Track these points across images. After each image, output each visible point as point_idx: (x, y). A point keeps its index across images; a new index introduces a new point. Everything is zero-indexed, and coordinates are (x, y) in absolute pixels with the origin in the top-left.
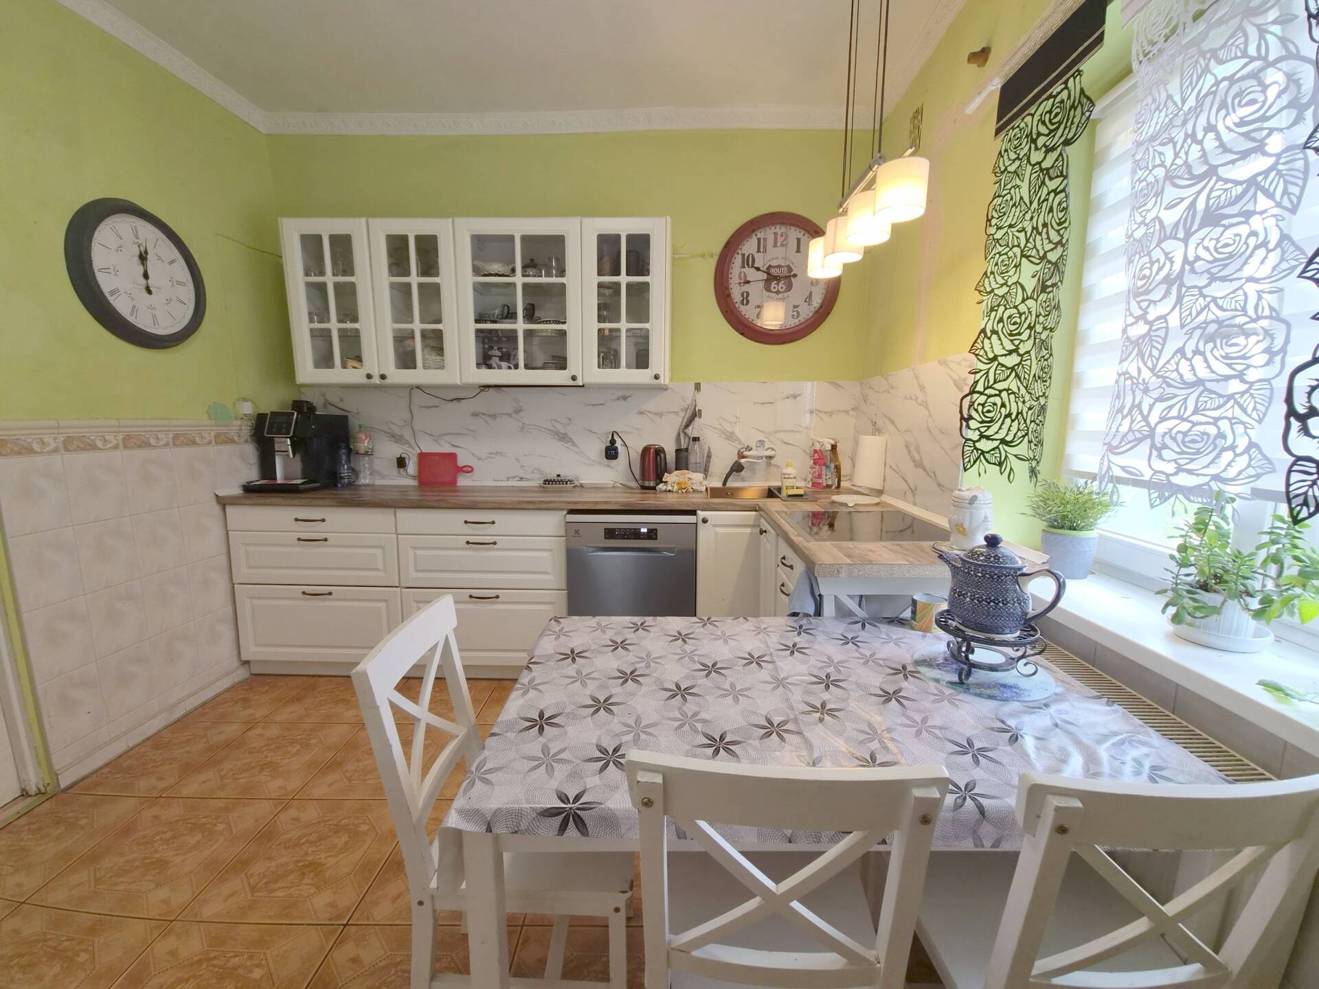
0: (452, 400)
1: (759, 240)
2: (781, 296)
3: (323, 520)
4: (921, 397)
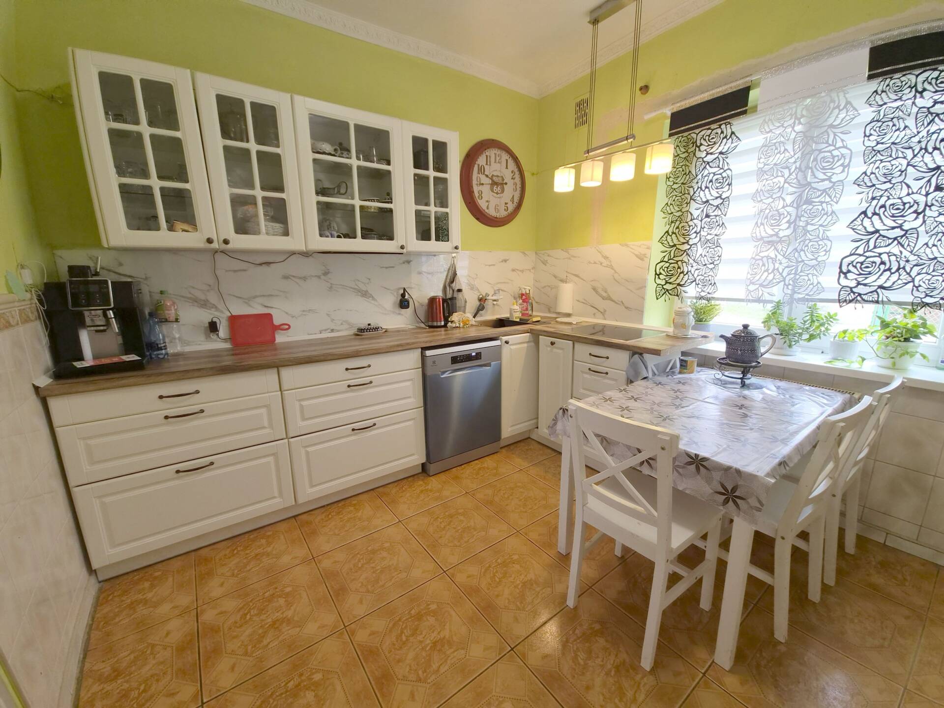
0: (261, 264)
1: (487, 156)
2: (499, 195)
3: (197, 392)
4: (605, 263)
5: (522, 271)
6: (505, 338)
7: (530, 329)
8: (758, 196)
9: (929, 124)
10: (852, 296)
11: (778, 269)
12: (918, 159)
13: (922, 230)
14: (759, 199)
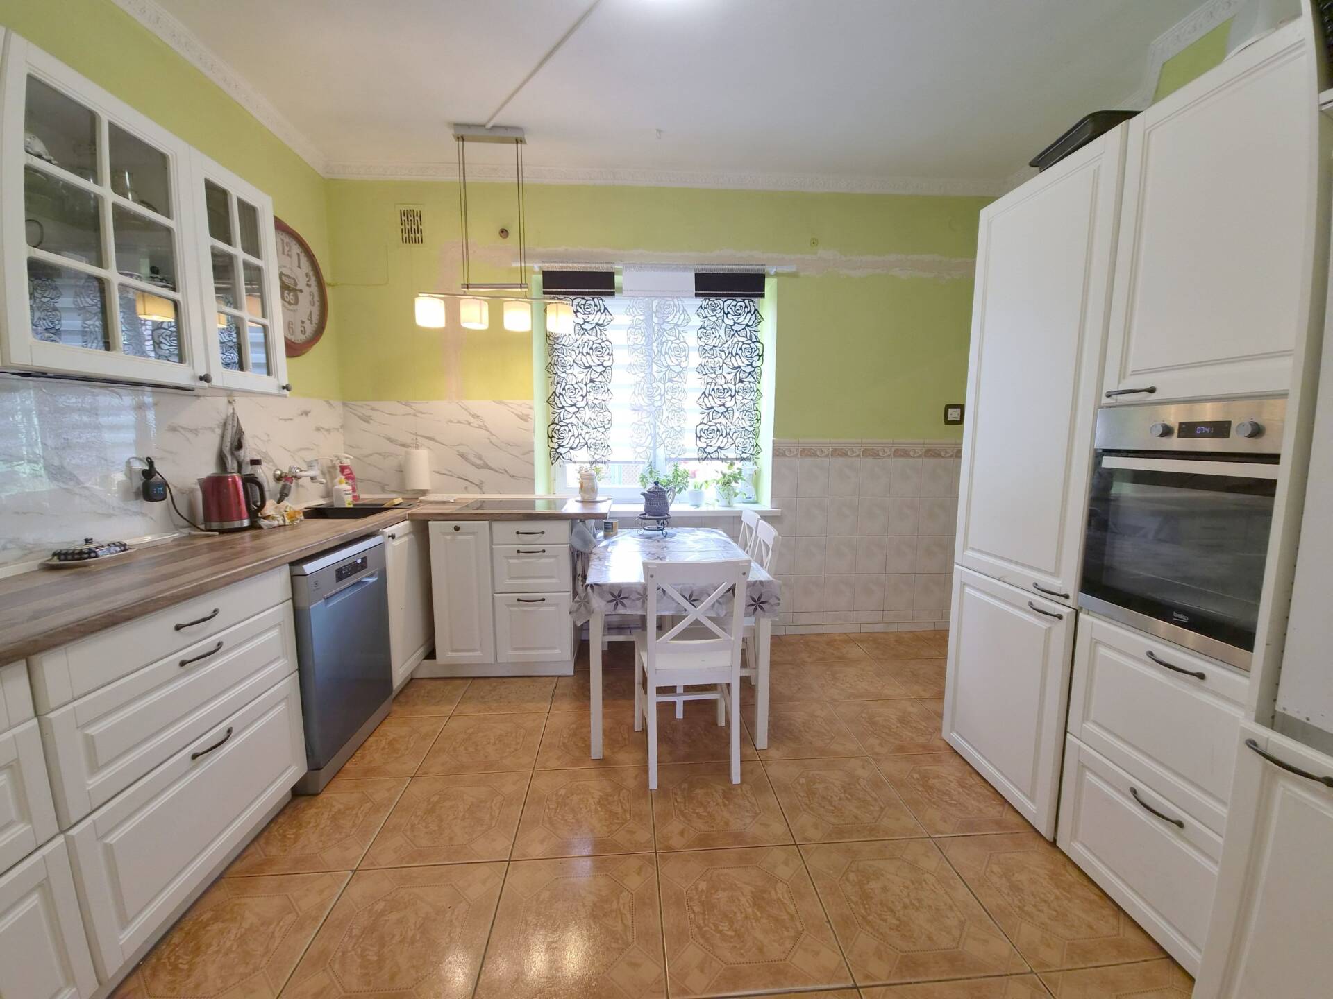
2: (292, 307)
4: (475, 422)
5: (329, 431)
6: (388, 531)
7: (409, 514)
8: (632, 370)
9: (732, 337)
10: (705, 455)
11: (658, 433)
12: (728, 359)
13: (735, 408)
14: (634, 372)
